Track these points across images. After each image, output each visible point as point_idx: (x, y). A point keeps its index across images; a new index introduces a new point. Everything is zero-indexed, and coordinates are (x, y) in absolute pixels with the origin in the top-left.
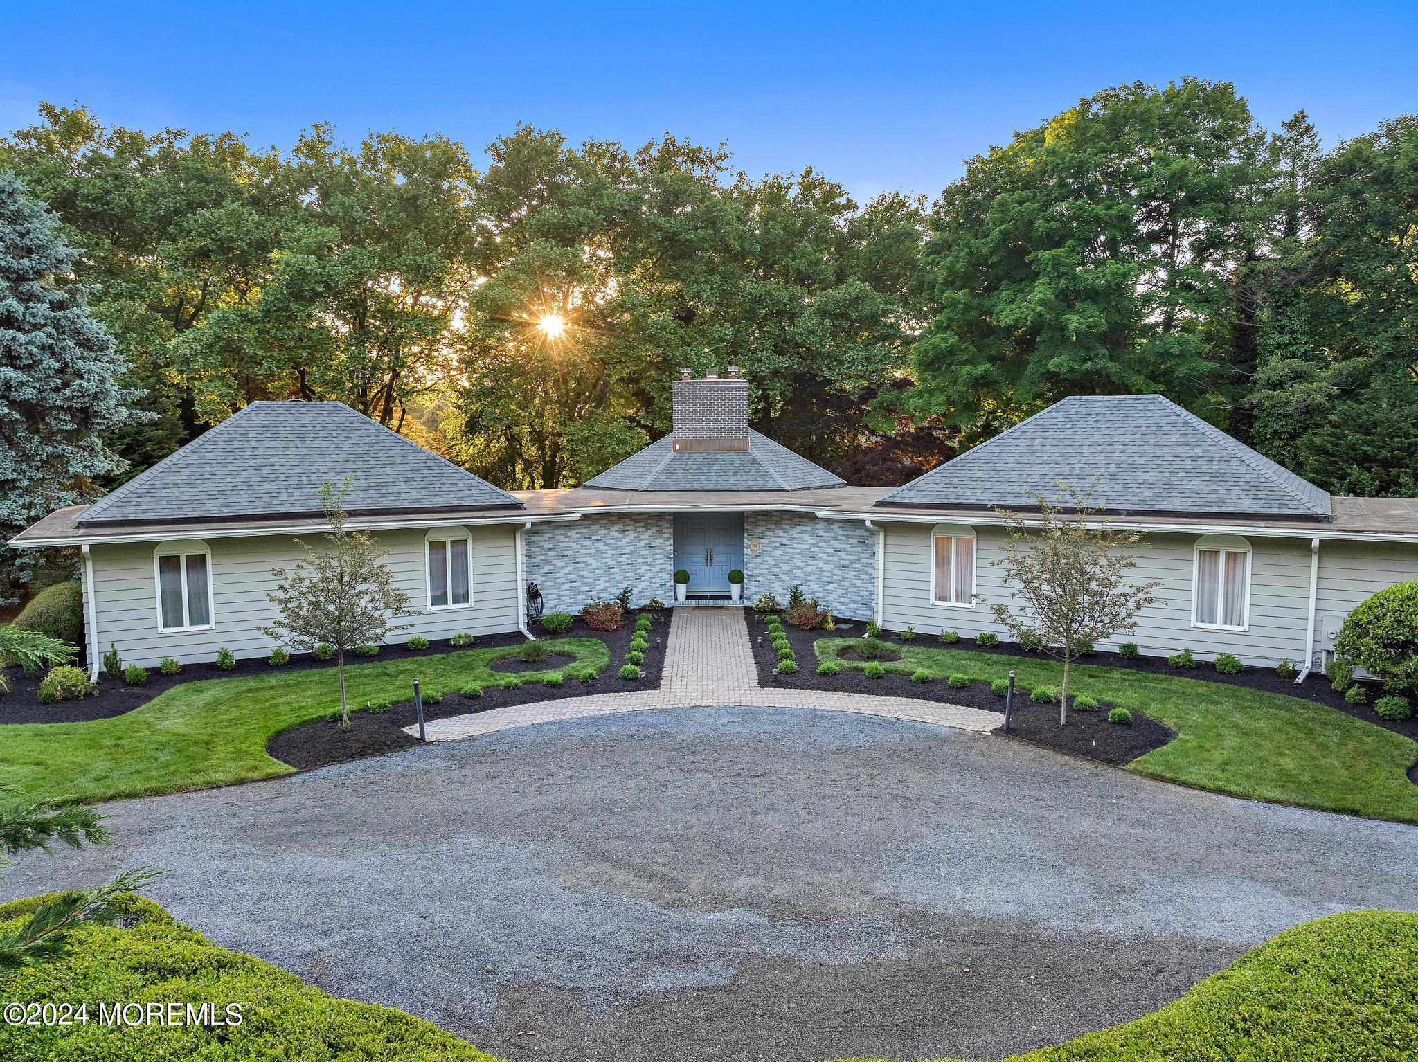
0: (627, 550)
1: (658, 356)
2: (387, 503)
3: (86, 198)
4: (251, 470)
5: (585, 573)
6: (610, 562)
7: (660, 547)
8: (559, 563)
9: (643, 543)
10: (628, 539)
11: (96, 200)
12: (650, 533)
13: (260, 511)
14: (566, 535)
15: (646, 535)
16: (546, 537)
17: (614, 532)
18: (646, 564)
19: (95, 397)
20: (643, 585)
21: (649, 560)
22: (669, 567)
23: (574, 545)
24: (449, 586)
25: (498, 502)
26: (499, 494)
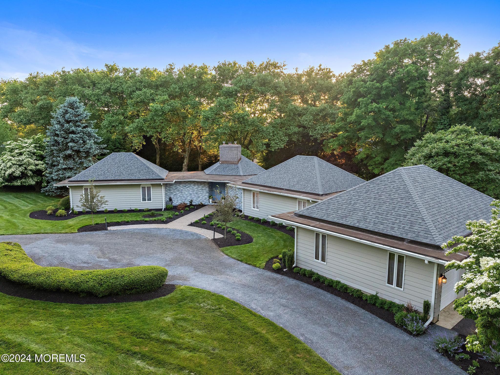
0: (196, 190)
1: (252, 129)
2: (133, 178)
3: (113, 89)
4: (106, 169)
5: (184, 195)
6: (191, 193)
7: (205, 189)
8: (178, 192)
9: (200, 188)
10: (196, 187)
11: (115, 89)
12: (202, 186)
13: (105, 179)
14: (179, 186)
15: (201, 186)
16: (174, 186)
17: (192, 185)
18: (201, 193)
19: (90, 149)
20: (200, 199)
21: (202, 193)
22: (207, 194)
23: (181, 188)
24: (146, 197)
25: (158, 178)
26: (159, 176)
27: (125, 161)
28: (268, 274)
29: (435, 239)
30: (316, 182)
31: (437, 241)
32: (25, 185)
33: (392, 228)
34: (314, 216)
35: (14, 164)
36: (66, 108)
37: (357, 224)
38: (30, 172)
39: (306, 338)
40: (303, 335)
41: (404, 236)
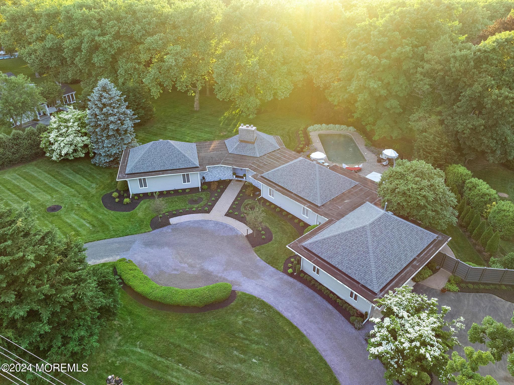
2: (175, 167)
6: (219, 172)
7: (229, 169)
8: (209, 172)
9: (226, 168)
18: (227, 172)
20: (226, 176)
22: (232, 172)
24: (186, 179)
25: (194, 166)
26: (195, 164)
27: (165, 150)
28: (286, 277)
29: (374, 287)
30: (316, 193)
31: (375, 289)
32: (77, 158)
33: (355, 274)
34: (314, 251)
35: (66, 144)
36: (100, 92)
37: (337, 266)
38: (80, 148)
39: (307, 332)
40: (305, 330)
41: (360, 281)
